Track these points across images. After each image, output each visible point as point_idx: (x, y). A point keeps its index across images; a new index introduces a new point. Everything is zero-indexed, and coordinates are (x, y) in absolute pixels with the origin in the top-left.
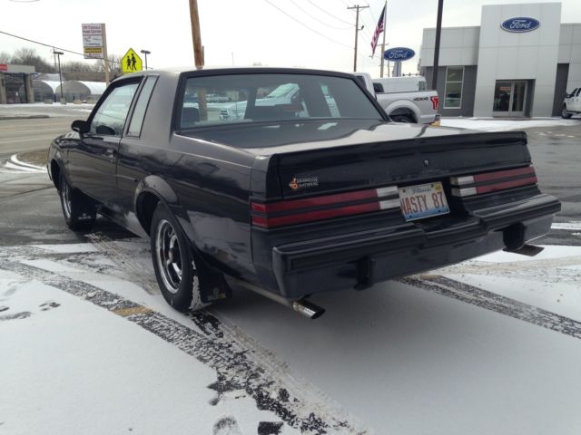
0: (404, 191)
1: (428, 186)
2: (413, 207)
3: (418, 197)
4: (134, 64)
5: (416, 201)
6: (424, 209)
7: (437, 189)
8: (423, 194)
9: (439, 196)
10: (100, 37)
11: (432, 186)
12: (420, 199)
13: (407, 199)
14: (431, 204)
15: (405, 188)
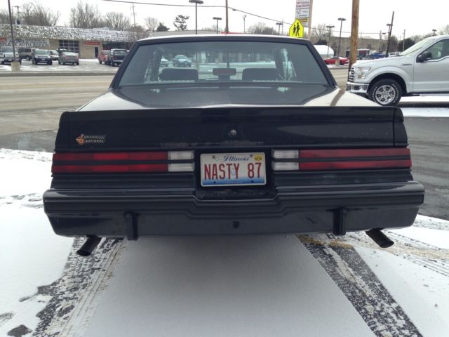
0: (214, 157)
1: (247, 155)
2: (220, 173)
3: (229, 165)
4: (298, 31)
5: (226, 169)
6: (233, 177)
7: (256, 159)
8: (236, 163)
9: (256, 167)
10: (308, 10)
11: (251, 156)
12: (232, 167)
13: (215, 165)
14: (243, 173)
15: (216, 155)
